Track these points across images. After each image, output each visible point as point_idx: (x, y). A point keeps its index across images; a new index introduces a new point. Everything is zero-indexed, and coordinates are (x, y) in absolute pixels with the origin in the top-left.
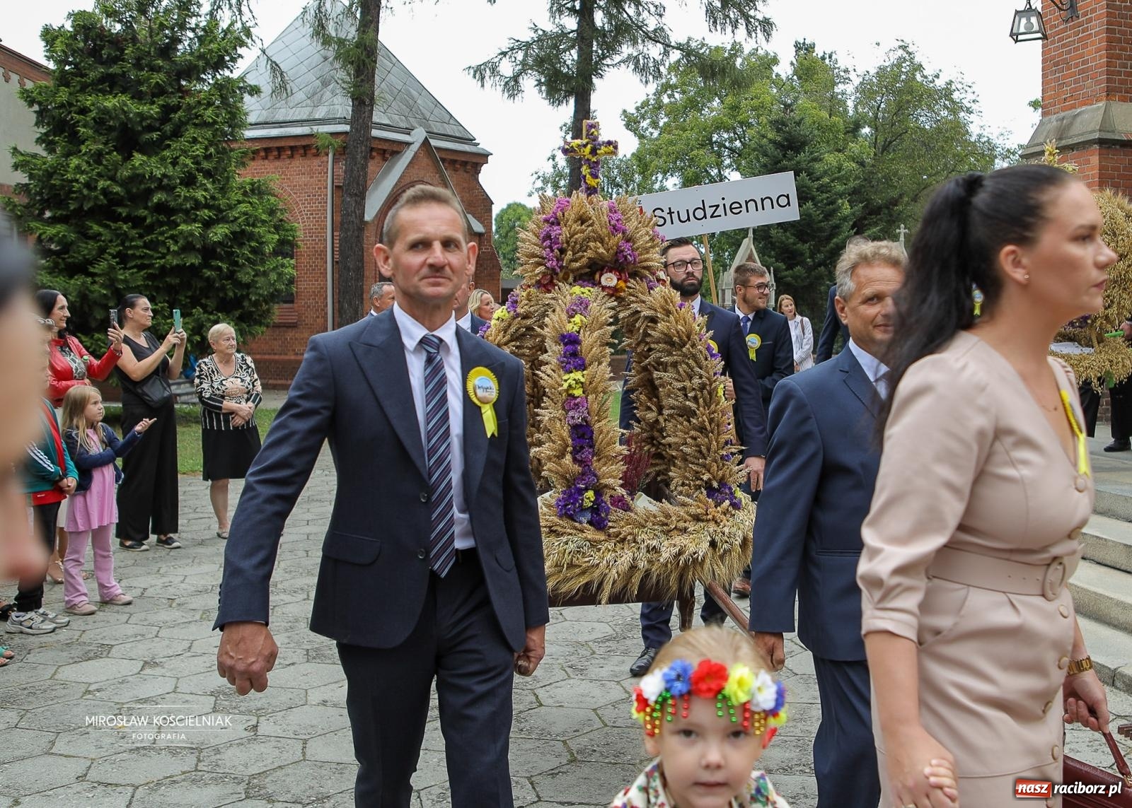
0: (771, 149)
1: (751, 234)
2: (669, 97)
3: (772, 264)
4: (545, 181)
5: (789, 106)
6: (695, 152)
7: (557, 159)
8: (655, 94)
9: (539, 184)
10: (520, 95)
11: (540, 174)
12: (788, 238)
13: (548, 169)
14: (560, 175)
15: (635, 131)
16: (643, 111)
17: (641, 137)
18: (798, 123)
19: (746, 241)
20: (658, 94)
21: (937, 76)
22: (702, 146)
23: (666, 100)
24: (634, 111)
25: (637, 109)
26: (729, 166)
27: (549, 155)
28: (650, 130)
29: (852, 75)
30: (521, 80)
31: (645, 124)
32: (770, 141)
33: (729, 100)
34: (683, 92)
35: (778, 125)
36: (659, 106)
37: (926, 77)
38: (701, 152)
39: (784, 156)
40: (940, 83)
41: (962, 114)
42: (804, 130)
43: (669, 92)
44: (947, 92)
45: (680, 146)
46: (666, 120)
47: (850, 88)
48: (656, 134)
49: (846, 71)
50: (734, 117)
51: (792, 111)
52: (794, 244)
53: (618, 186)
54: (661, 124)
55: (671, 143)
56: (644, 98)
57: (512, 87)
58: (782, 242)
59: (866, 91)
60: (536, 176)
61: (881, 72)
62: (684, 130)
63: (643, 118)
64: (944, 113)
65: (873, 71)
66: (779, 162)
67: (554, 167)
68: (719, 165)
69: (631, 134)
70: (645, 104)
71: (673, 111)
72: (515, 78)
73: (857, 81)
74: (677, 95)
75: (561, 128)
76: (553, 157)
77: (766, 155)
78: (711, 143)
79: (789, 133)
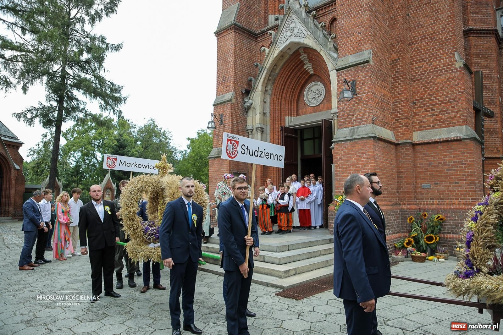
0: (115, 147)
1: (109, 173)
2: (78, 128)
3: (115, 182)
4: (34, 152)
5: (121, 135)
6: (87, 146)
7: (40, 145)
8: (73, 127)
9: (32, 153)
10: (33, 124)
11: (33, 149)
12: (120, 174)
13: (36, 148)
14: (41, 151)
15: (65, 138)
16: (69, 132)
17: (67, 140)
18: (124, 140)
19: (107, 175)
20: (74, 127)
21: (161, 129)
22: (89, 144)
23: (76, 129)
24: (65, 131)
25: (67, 131)
26: (97, 150)
27: (37, 144)
28: (71, 138)
29: (136, 127)
30: (34, 120)
31: (69, 136)
32: (115, 145)
33: (99, 131)
34: (83, 127)
35: (118, 140)
36: (74, 131)
37: (157, 129)
38: (89, 146)
39: (120, 149)
40: (162, 131)
41: (168, 140)
42: (125, 142)
43: (78, 127)
44: (164, 134)
45: (81, 144)
46: (77, 135)
47: (136, 130)
48: (72, 139)
49: (135, 125)
50: (100, 137)
51: (122, 137)
52: (122, 176)
53: (61, 155)
54: (75, 136)
55: (79, 143)
56: (69, 128)
57: (30, 122)
58: (118, 175)
59: (140, 131)
60: (31, 150)
61: (145, 127)
62: (83, 139)
63: (68, 134)
64: (163, 140)
65: (143, 126)
66: (118, 151)
67: (39, 148)
68: (94, 150)
69: (64, 139)
70: (70, 129)
71: (79, 133)
72: (32, 119)
73: (138, 129)
74: (80, 128)
75: (42, 136)
76: (38, 145)
77: (114, 149)
78: (92, 143)
79: (121, 143)
